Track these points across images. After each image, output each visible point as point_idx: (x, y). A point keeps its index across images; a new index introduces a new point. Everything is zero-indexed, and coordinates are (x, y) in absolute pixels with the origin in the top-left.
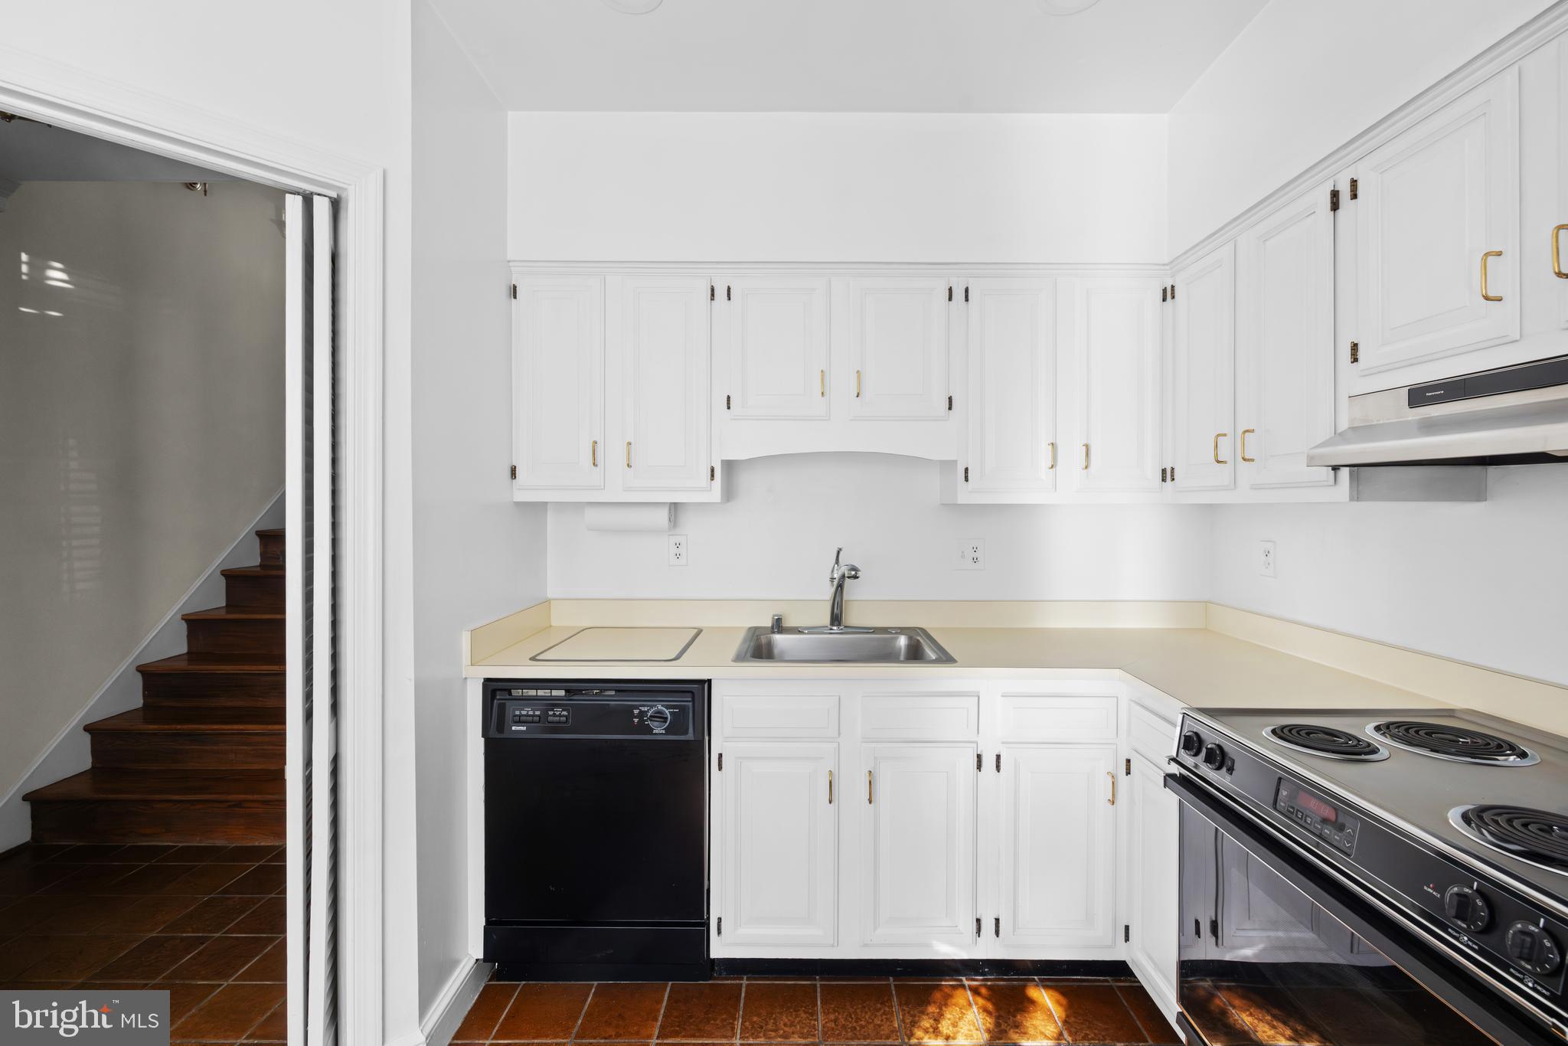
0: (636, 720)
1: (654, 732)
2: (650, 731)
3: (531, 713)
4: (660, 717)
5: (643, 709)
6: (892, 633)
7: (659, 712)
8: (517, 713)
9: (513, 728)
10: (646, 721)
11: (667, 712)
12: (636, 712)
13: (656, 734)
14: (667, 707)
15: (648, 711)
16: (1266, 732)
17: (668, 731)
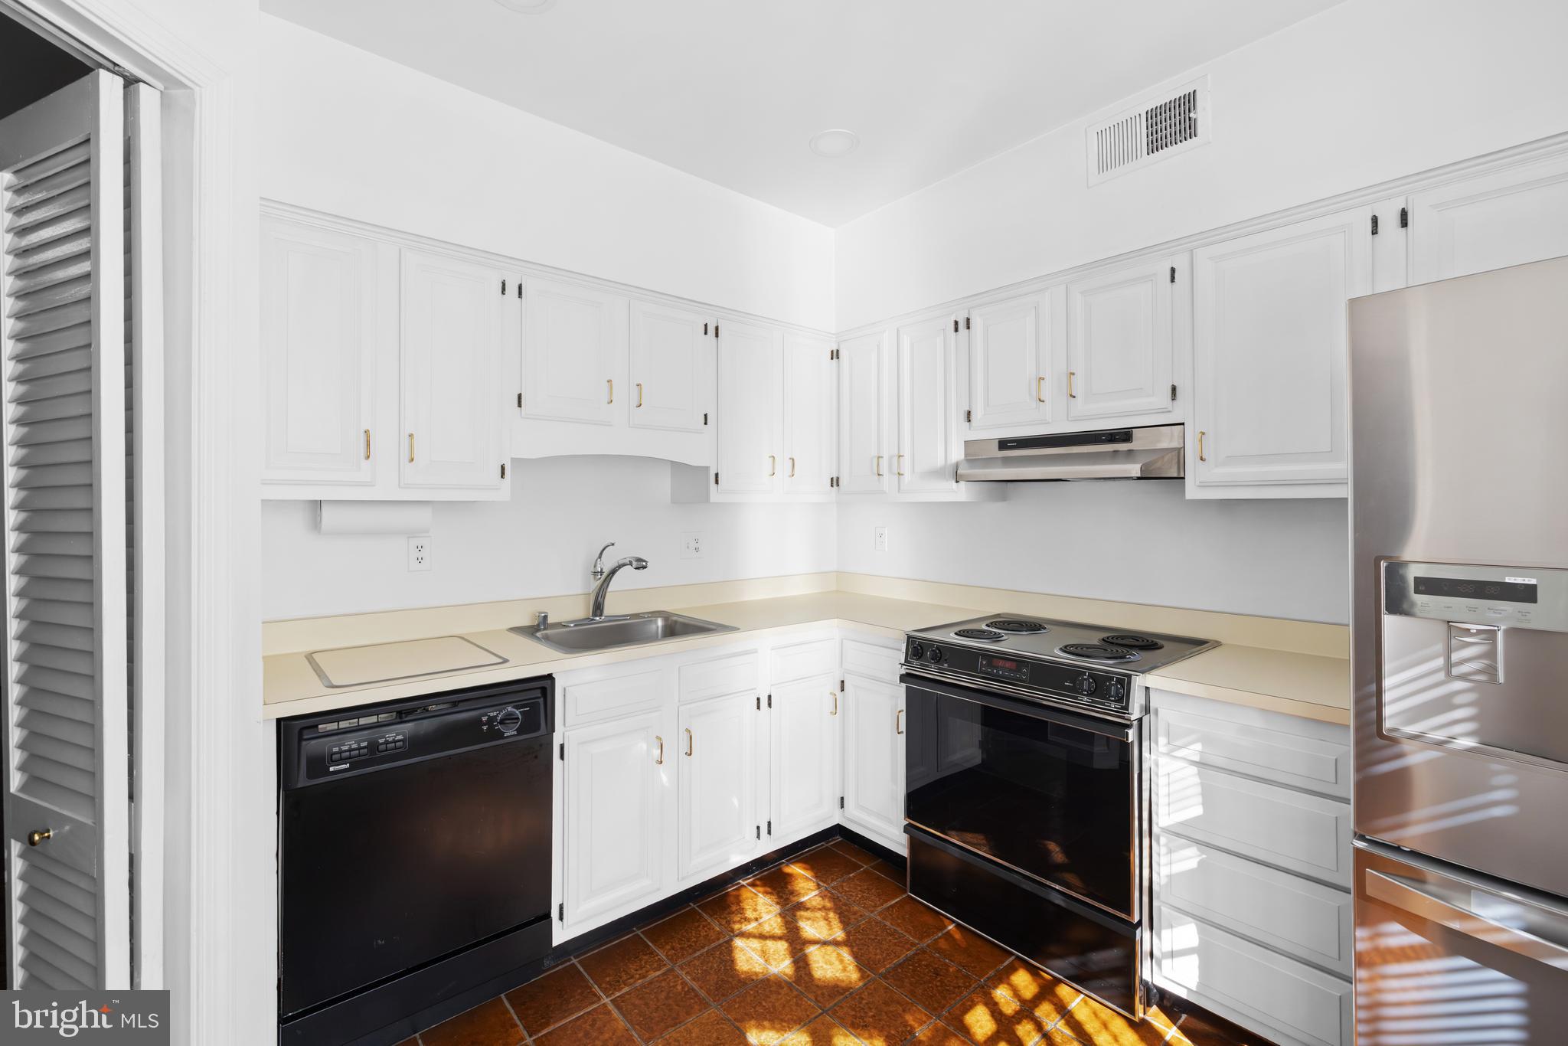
0: (485, 728)
1: (506, 735)
2: (500, 735)
3: (355, 746)
4: (509, 718)
5: (491, 714)
6: (645, 618)
7: (511, 714)
8: (336, 750)
9: (332, 769)
10: (496, 726)
11: (517, 712)
12: (484, 719)
13: (508, 737)
14: (517, 707)
15: (497, 715)
16: (952, 635)
17: (520, 731)
